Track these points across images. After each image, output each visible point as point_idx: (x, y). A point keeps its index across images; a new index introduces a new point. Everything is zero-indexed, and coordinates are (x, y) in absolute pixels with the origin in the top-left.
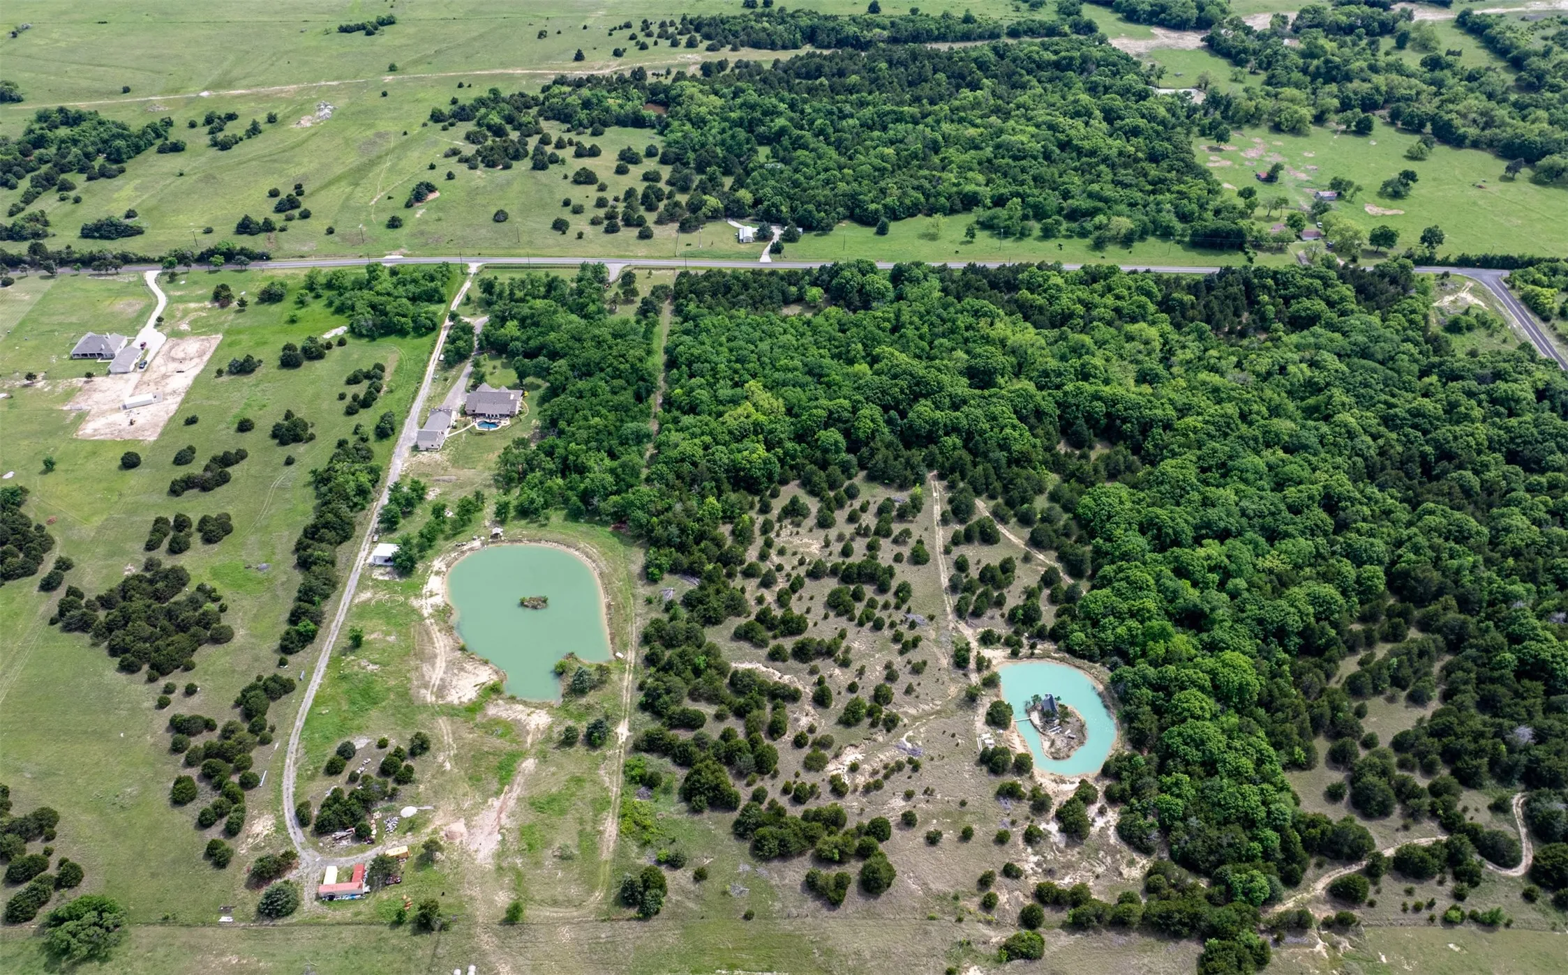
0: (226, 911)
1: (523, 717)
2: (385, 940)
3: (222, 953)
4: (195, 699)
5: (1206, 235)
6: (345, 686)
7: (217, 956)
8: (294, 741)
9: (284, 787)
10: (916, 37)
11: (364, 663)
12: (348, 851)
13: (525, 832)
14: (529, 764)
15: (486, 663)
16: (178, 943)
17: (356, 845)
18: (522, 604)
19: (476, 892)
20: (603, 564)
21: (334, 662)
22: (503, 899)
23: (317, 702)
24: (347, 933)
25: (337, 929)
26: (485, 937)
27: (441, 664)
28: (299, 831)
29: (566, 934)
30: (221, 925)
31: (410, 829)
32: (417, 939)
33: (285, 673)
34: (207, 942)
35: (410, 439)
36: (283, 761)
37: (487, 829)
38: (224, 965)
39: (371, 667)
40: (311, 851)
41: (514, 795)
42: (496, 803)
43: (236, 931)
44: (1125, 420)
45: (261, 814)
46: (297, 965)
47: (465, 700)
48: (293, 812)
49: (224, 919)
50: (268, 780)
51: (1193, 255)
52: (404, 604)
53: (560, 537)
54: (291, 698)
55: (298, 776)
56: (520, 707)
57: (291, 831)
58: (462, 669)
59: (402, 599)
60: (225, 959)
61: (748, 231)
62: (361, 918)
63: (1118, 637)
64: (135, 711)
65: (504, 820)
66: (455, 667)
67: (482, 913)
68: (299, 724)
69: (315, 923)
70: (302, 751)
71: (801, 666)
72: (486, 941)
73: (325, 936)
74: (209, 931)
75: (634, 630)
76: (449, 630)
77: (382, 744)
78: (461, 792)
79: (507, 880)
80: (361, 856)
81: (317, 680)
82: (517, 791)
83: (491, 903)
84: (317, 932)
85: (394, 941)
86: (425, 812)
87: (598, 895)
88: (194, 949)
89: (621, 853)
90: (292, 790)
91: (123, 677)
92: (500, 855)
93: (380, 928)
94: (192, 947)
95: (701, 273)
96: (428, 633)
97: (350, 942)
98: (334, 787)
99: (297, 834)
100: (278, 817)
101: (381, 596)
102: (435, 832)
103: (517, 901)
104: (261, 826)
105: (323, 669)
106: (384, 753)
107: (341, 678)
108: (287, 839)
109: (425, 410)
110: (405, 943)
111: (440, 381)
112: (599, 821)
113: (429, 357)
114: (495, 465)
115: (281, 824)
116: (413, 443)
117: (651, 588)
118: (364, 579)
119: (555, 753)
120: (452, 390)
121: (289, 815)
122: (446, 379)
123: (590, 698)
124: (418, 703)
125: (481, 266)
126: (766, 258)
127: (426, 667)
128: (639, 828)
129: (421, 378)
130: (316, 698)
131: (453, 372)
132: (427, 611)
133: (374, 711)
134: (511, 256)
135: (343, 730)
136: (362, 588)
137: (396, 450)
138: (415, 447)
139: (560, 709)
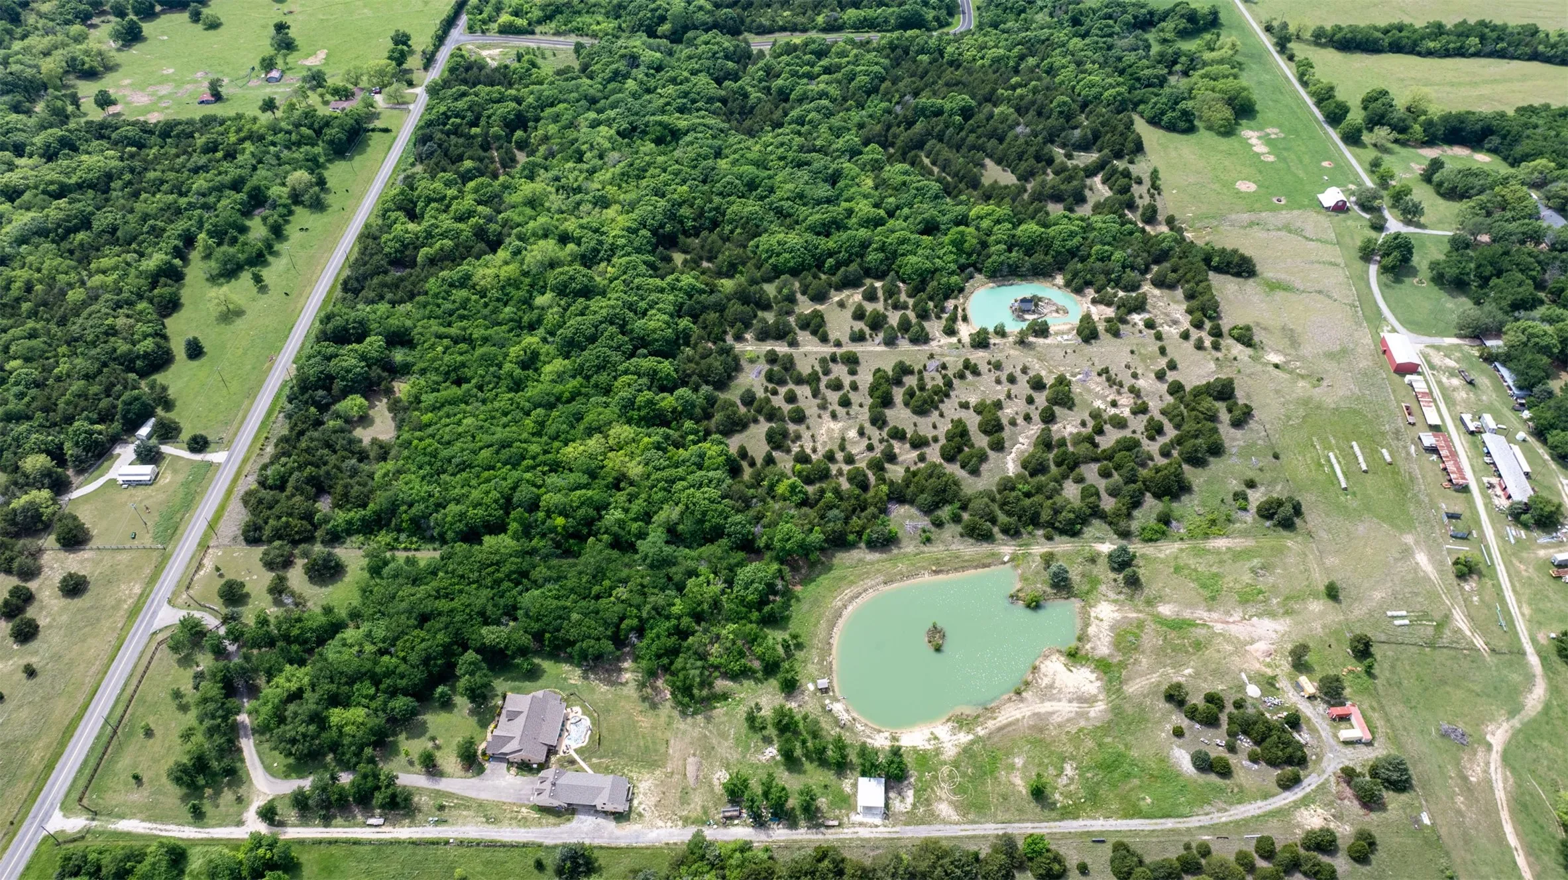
0: (1418, 821)
1: (1105, 625)
2: (1388, 680)
3: (1459, 812)
6: (1103, 791)
7: (1463, 816)
8: (1193, 822)
9: (1258, 812)
11: (1064, 780)
12: (1313, 730)
13: (1243, 602)
14: (1166, 610)
15: (1035, 669)
16: (1468, 857)
17: (1304, 727)
18: (938, 649)
19: (1317, 625)
20: (869, 582)
21: (1067, 813)
22: (1316, 606)
23: (1134, 813)
24: (1394, 711)
25: (1393, 721)
26: (1356, 612)
27: (1047, 707)
28: (1306, 782)
29: (1331, 561)
30: (1433, 823)
31: (1273, 685)
32: (1380, 657)
33: (1096, 862)
34: (1455, 829)
35: (598, 828)
36: (1226, 824)
37: (1249, 628)
38: (1469, 807)
39: (1069, 772)
40: (1324, 764)
41: (1205, 615)
42: (1217, 627)
43: (1434, 808)
45: (1298, 826)
46: (1440, 744)
47: (1093, 677)
48: (1287, 794)
49: (1426, 820)
50: (1253, 832)
52: (956, 764)
54: (1134, 843)
55: (1240, 803)
56: (1092, 630)
57: (1308, 790)
58: (1051, 686)
59: (945, 770)
60: (1463, 808)
61: (127, 468)
62: (1375, 704)
65: (1237, 617)
66: (1048, 693)
67: (1335, 618)
68: (1169, 824)
69: (1394, 739)
70: (1207, 808)
71: (1008, 431)
72: (1358, 610)
73: (1405, 729)
74: (1442, 832)
75: (970, 548)
76: (989, 710)
77: (1178, 733)
78: (1216, 655)
79: (1296, 607)
80: (1314, 720)
81: (1099, 824)
82: (1201, 614)
83: (1322, 614)
84: (1404, 737)
85: (1387, 674)
86: (1250, 679)
87: (1289, 543)
88: (1467, 840)
89: (1245, 534)
90: (1260, 803)
92: (1272, 615)
93: (1380, 688)
94: (1466, 842)
96: (1000, 729)
97: (1400, 707)
98: (1246, 763)
99: (1311, 782)
100: (1297, 805)
101: (943, 791)
102: (1269, 665)
103: (1316, 596)
104: (1313, 819)
105: (1081, 822)
106: (1191, 728)
107: (1093, 801)
108: (1322, 788)
109: (524, 822)
110: (1386, 665)
111: (445, 814)
112: (1217, 552)
113: (370, 842)
114: (663, 719)
115: (1305, 802)
116: (610, 825)
117: (904, 543)
118: (911, 818)
119: (1150, 591)
120: (473, 795)
121: (1289, 797)
122: (441, 808)
123: (1074, 575)
124: (1110, 716)
125: (66, 808)
126: (216, 456)
127: (1056, 719)
128: (1215, 525)
129: (434, 843)
130: (1127, 816)
131: (420, 800)
132: (964, 738)
133: (1134, 753)
134: (50, 767)
135: (1166, 774)
136: (931, 818)
137: (623, 843)
138: (620, 817)
139: (1087, 597)
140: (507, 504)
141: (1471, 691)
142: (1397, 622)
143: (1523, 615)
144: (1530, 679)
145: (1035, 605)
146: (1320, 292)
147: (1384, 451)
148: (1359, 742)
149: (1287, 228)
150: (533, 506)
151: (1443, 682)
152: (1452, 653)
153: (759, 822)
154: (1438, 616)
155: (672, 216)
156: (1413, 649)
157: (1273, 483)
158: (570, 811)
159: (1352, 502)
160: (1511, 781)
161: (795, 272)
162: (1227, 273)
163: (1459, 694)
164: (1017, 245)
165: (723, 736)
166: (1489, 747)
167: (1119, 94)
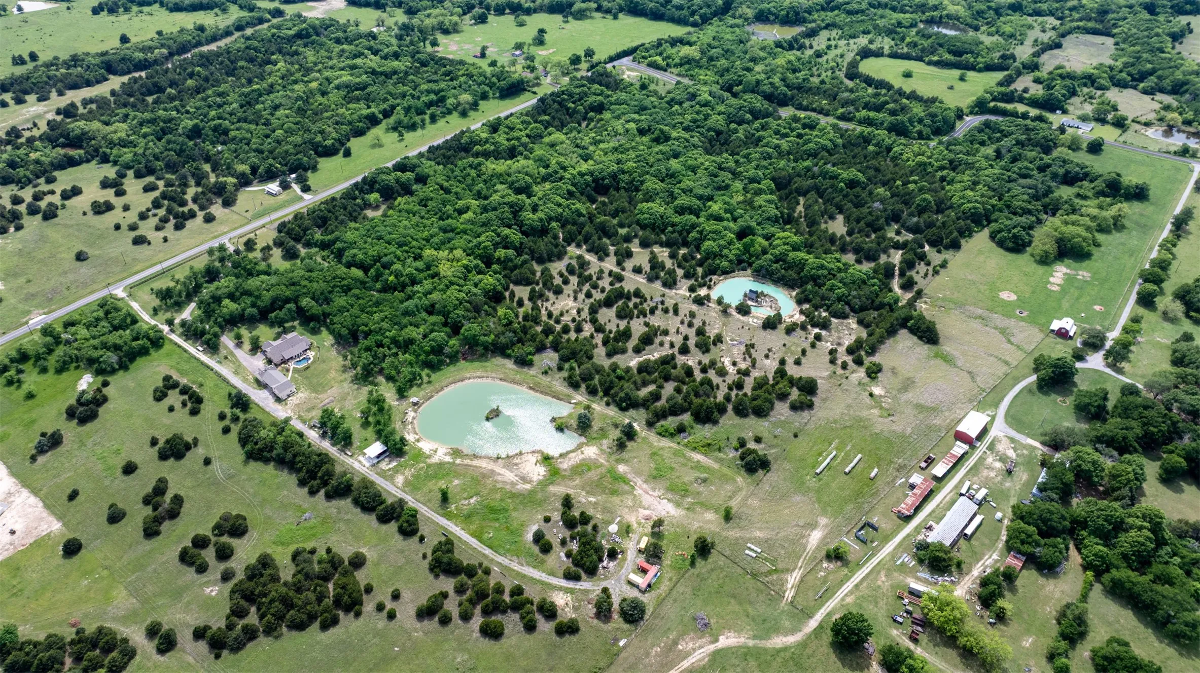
0: (616, 640)
1: (582, 457)
2: (700, 574)
3: (647, 654)
4: (406, 595)
5: (508, 89)
6: (476, 518)
7: (647, 657)
8: (500, 559)
9: (538, 577)
10: (184, 48)
11: (465, 502)
12: (619, 565)
13: (670, 489)
14: (622, 468)
15: (522, 453)
17: (616, 561)
18: (489, 419)
19: (696, 525)
20: (494, 375)
21: (448, 516)
22: (710, 516)
23: (478, 536)
24: (681, 589)
25: (674, 592)
26: (730, 533)
27: (502, 471)
28: (582, 583)
29: (753, 502)
30: (624, 647)
31: (628, 533)
32: (710, 560)
33: (432, 541)
34: (633, 659)
35: (265, 398)
36: (514, 570)
37: (655, 503)
38: (657, 656)
39: (472, 501)
40: (604, 583)
41: (640, 482)
42: (638, 492)
43: (636, 642)
44: (603, 179)
45: (549, 597)
46: (685, 620)
47: (543, 473)
48: (563, 581)
49: (621, 643)
50: (523, 583)
51: (507, 102)
52: (429, 466)
53: (451, 379)
54: (458, 545)
55: (534, 568)
56: (572, 455)
57: (578, 587)
58: (518, 465)
59: (423, 465)
60: (653, 654)
61: (274, 187)
62: (674, 579)
63: (736, 255)
64: (377, 633)
65: (656, 494)
66: (512, 467)
67: (715, 528)
68: (487, 551)
69: (661, 602)
70: (514, 558)
71: (653, 346)
72: (733, 533)
73: (675, 600)
74: (623, 655)
75: (561, 387)
76: (474, 457)
77: (548, 520)
78: (618, 502)
79: (699, 510)
80: (628, 561)
81: (455, 529)
82: (638, 481)
83: (708, 522)
84: (669, 603)
85: (704, 570)
86: (620, 523)
87: (739, 479)
88: (632, 667)
89: (720, 461)
90: (544, 575)
91: (333, 631)
92: (678, 505)
93: (689, 573)
94: (630, 668)
95: (291, 217)
96: (469, 466)
97: (688, 590)
98: (562, 554)
99: (585, 584)
100: (561, 589)
101: (408, 473)
102: (639, 524)
103: (716, 511)
104: (560, 600)
105: (449, 523)
106: (557, 522)
107: (467, 518)
108: (586, 592)
109: (245, 380)
110: (709, 567)
111: (224, 361)
112: (690, 459)
113: (190, 354)
114: (342, 378)
115: (567, 591)
116: (271, 400)
117: (534, 368)
118: (383, 474)
119: (625, 455)
120: (242, 361)
121: (564, 583)
122: (226, 358)
123: (596, 425)
124: (526, 493)
125: (125, 290)
126: (306, 196)
127: (499, 478)
128: (707, 447)
129: (208, 367)
130: (473, 535)
131: (223, 352)
132: (448, 459)
133: (514, 514)
134: (136, 273)
135: (516, 533)
136: (391, 479)
137: (267, 409)
138: (278, 400)
139: (591, 440)
140: (377, 259)
141: (746, 611)
142: (747, 552)
143: (843, 599)
144: (793, 631)
145: (560, 429)
146: (970, 373)
147: (876, 470)
148: (637, 587)
149: (1003, 331)
150: (386, 266)
151: (734, 596)
152: (763, 587)
153: (324, 436)
154: (781, 566)
155: (614, 176)
156: (739, 570)
157: (772, 447)
158: (264, 386)
159: (812, 482)
160: (703, 663)
161: (643, 227)
162: (915, 334)
163: (737, 608)
164: (784, 261)
165: (355, 398)
166: (717, 640)
167: (974, 208)
